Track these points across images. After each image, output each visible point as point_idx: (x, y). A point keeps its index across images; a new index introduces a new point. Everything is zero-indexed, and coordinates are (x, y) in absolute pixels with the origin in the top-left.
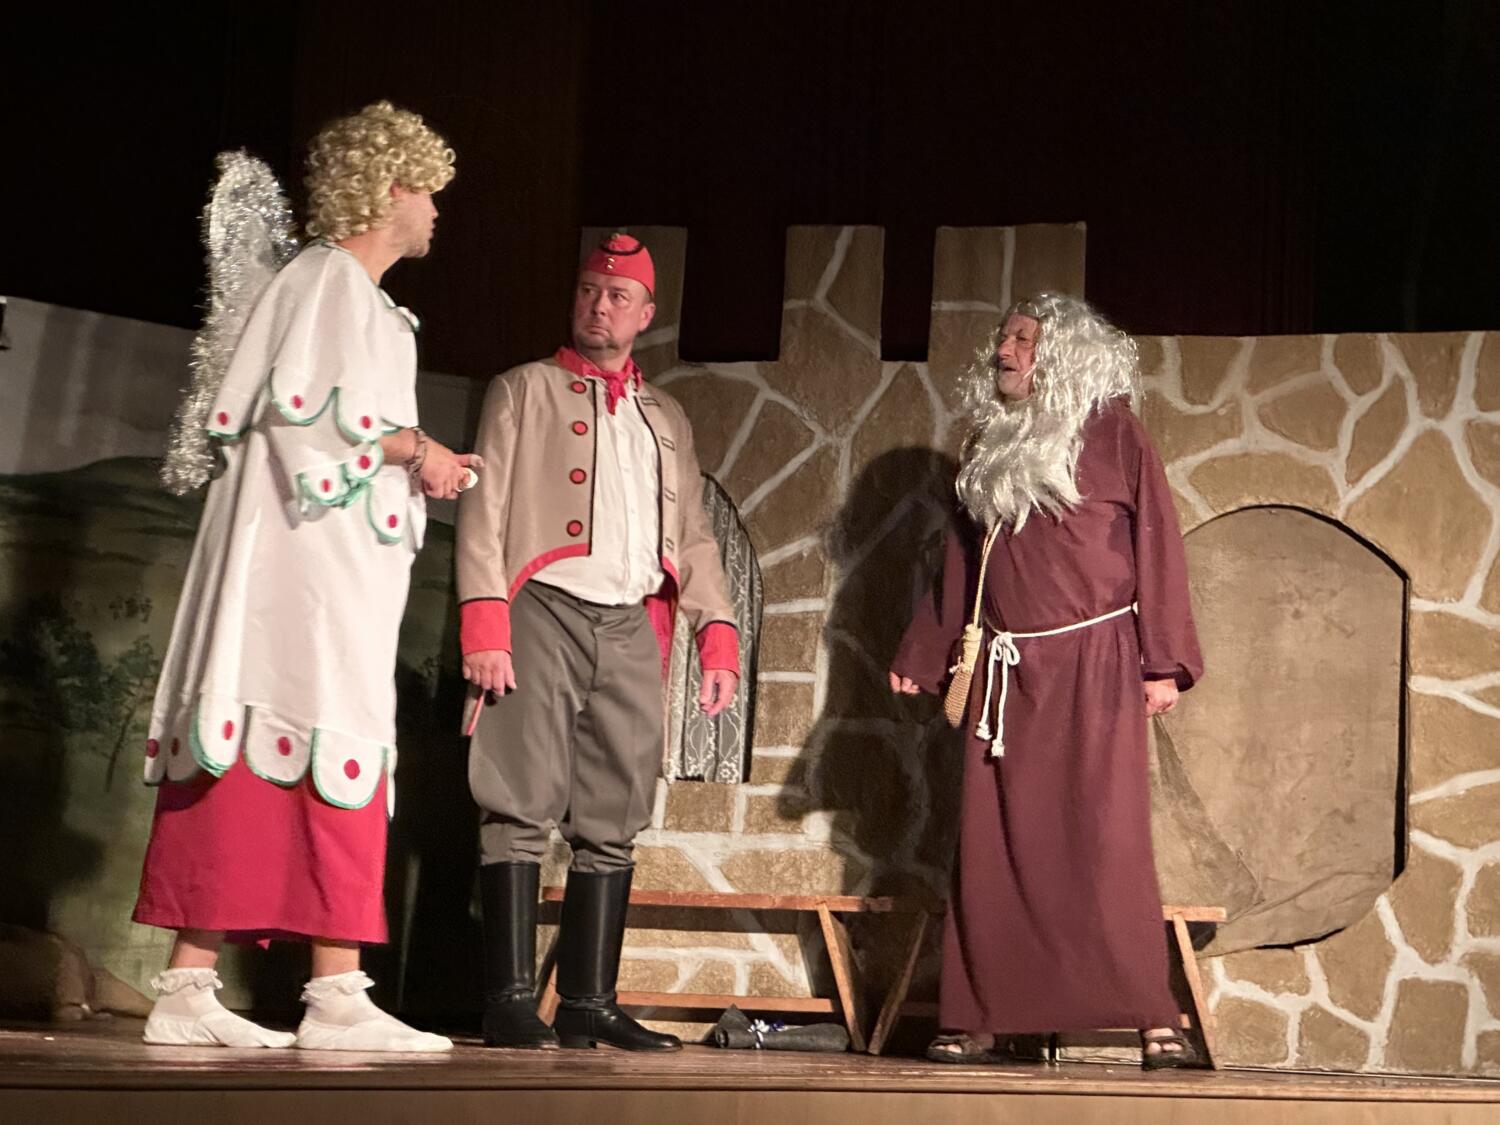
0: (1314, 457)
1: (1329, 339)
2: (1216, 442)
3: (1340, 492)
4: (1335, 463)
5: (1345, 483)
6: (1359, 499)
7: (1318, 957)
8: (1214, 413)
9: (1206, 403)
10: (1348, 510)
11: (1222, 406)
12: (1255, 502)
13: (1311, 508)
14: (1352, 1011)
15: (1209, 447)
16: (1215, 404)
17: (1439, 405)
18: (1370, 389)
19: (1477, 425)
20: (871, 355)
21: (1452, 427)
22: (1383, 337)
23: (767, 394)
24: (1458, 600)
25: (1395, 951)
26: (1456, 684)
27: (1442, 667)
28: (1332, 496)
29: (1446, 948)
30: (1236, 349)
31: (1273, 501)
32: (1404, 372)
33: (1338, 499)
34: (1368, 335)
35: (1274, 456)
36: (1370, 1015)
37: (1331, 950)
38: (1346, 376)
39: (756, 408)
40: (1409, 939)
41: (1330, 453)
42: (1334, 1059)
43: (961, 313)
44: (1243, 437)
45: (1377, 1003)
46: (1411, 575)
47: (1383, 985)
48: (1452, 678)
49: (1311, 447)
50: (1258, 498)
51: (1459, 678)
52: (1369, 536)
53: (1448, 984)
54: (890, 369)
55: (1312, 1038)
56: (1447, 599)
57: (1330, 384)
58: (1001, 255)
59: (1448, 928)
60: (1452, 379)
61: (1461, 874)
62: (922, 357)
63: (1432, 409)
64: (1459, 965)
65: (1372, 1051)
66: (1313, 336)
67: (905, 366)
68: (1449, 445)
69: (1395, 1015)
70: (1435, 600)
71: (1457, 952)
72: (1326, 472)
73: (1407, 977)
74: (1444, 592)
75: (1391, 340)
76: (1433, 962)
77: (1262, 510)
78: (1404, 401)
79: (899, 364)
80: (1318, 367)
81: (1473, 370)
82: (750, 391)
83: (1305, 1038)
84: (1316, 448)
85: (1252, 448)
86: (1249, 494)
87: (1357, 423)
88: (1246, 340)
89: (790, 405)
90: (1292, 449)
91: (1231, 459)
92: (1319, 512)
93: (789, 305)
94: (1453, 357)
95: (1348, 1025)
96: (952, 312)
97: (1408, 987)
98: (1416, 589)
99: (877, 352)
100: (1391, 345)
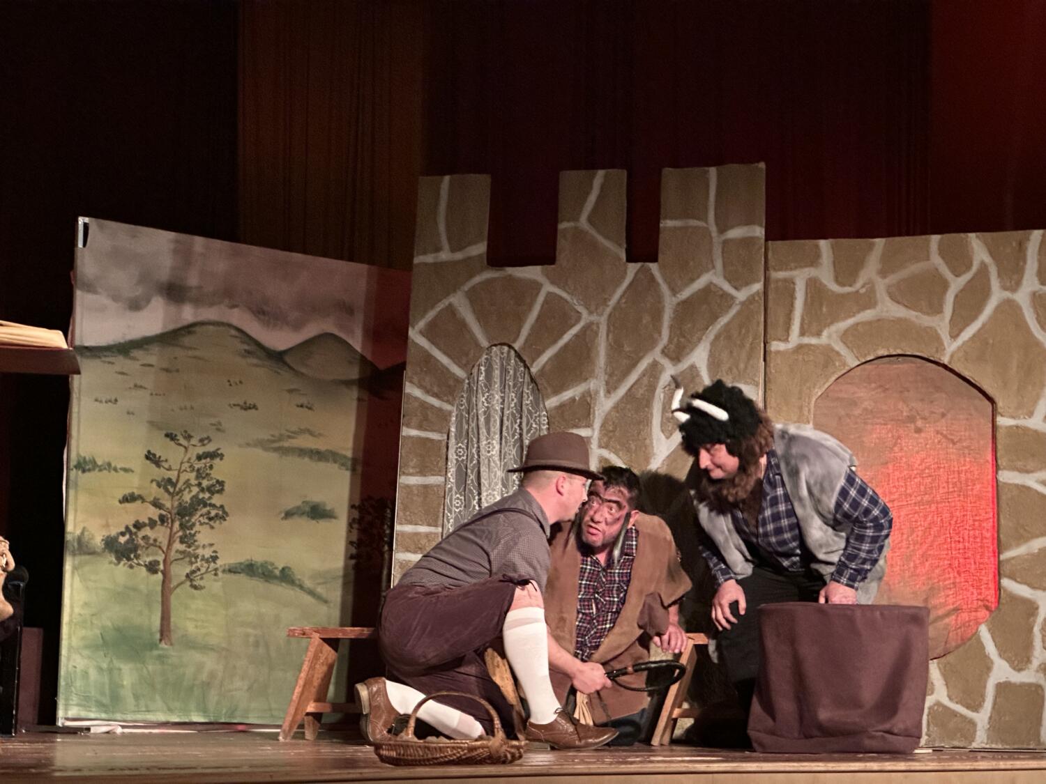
0: (926, 321)
1: (935, 239)
2: (859, 312)
3: (946, 344)
4: (942, 325)
5: (949, 337)
6: (959, 348)
7: (940, 669)
8: (857, 292)
9: (851, 286)
10: (952, 356)
11: (863, 287)
12: (886, 353)
13: (926, 356)
14: (964, 706)
15: (854, 316)
16: (858, 285)
17: (1013, 282)
18: (964, 272)
19: (1040, 295)
20: (620, 259)
21: (1022, 297)
22: (972, 235)
23: (548, 288)
24: (1030, 417)
25: (992, 662)
26: (1031, 475)
27: (1019, 464)
28: (940, 347)
29: (1029, 661)
30: (871, 247)
31: (899, 352)
32: (988, 259)
33: (945, 349)
34: (962, 235)
35: (900, 321)
36: (976, 708)
37: (949, 663)
38: (947, 263)
39: (541, 299)
40: (1002, 654)
41: (937, 317)
42: (952, 739)
43: (681, 228)
44: (879, 307)
45: (981, 699)
46: (996, 400)
47: (985, 687)
48: (1028, 472)
49: (924, 313)
50: (888, 350)
51: (1032, 472)
52: (966, 374)
53: (1030, 685)
54: (633, 268)
55: (936, 725)
56: (1022, 417)
57: (937, 269)
58: (707, 186)
59: (1029, 646)
60: (1021, 264)
61: (1037, 608)
62: (654, 259)
63: (1008, 284)
64: (1037, 671)
65: (978, 733)
66: (923, 237)
67: (643, 266)
68: (1020, 308)
69: (993, 708)
70: (1013, 417)
71: (1035, 663)
72: (936, 331)
73: (1001, 681)
74: (1020, 412)
75: (977, 237)
76: (1020, 670)
77: (892, 358)
78: (989, 280)
79: (639, 265)
80: (928, 259)
81: (1036, 257)
82: (537, 287)
83: (932, 725)
84: (928, 314)
85: (884, 315)
86: (883, 348)
87: (956, 296)
88: (877, 240)
89: (564, 295)
90: (911, 315)
91: (870, 323)
92: (932, 358)
93: (562, 226)
94: (1021, 248)
95: (961, 716)
96: (675, 227)
97: (1002, 688)
98: (999, 410)
99: (624, 256)
100: (978, 241)
